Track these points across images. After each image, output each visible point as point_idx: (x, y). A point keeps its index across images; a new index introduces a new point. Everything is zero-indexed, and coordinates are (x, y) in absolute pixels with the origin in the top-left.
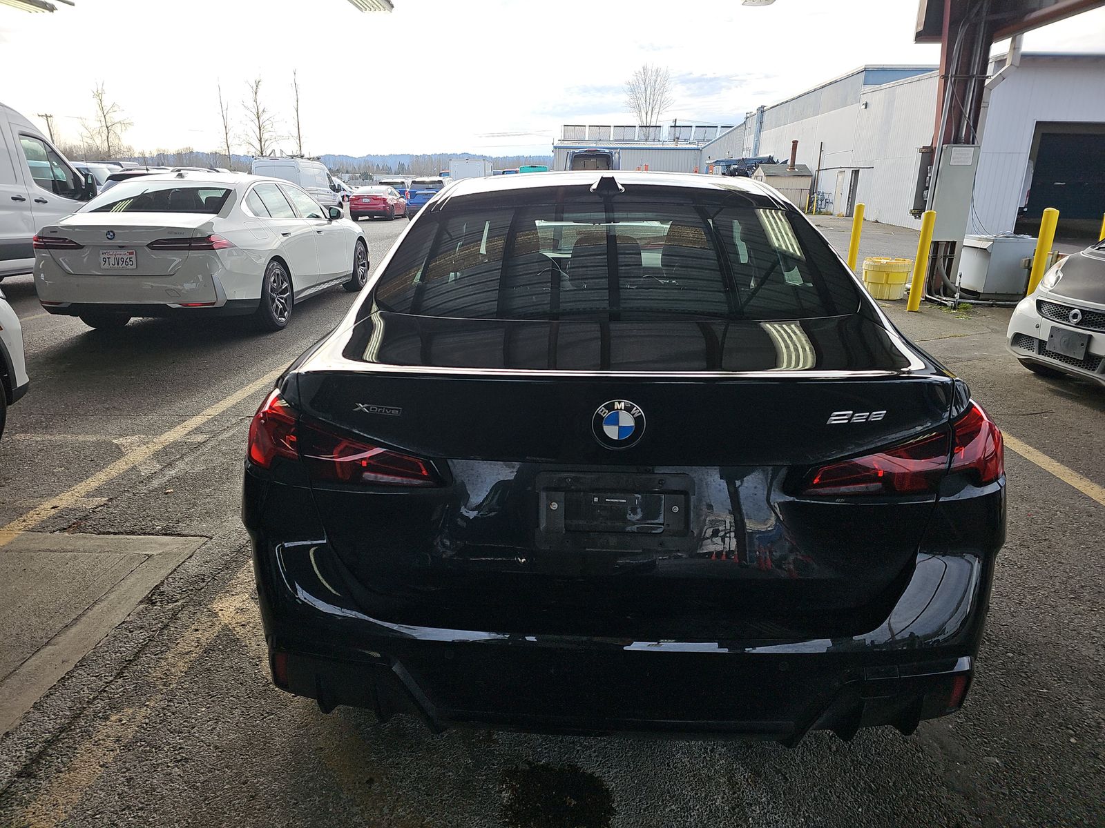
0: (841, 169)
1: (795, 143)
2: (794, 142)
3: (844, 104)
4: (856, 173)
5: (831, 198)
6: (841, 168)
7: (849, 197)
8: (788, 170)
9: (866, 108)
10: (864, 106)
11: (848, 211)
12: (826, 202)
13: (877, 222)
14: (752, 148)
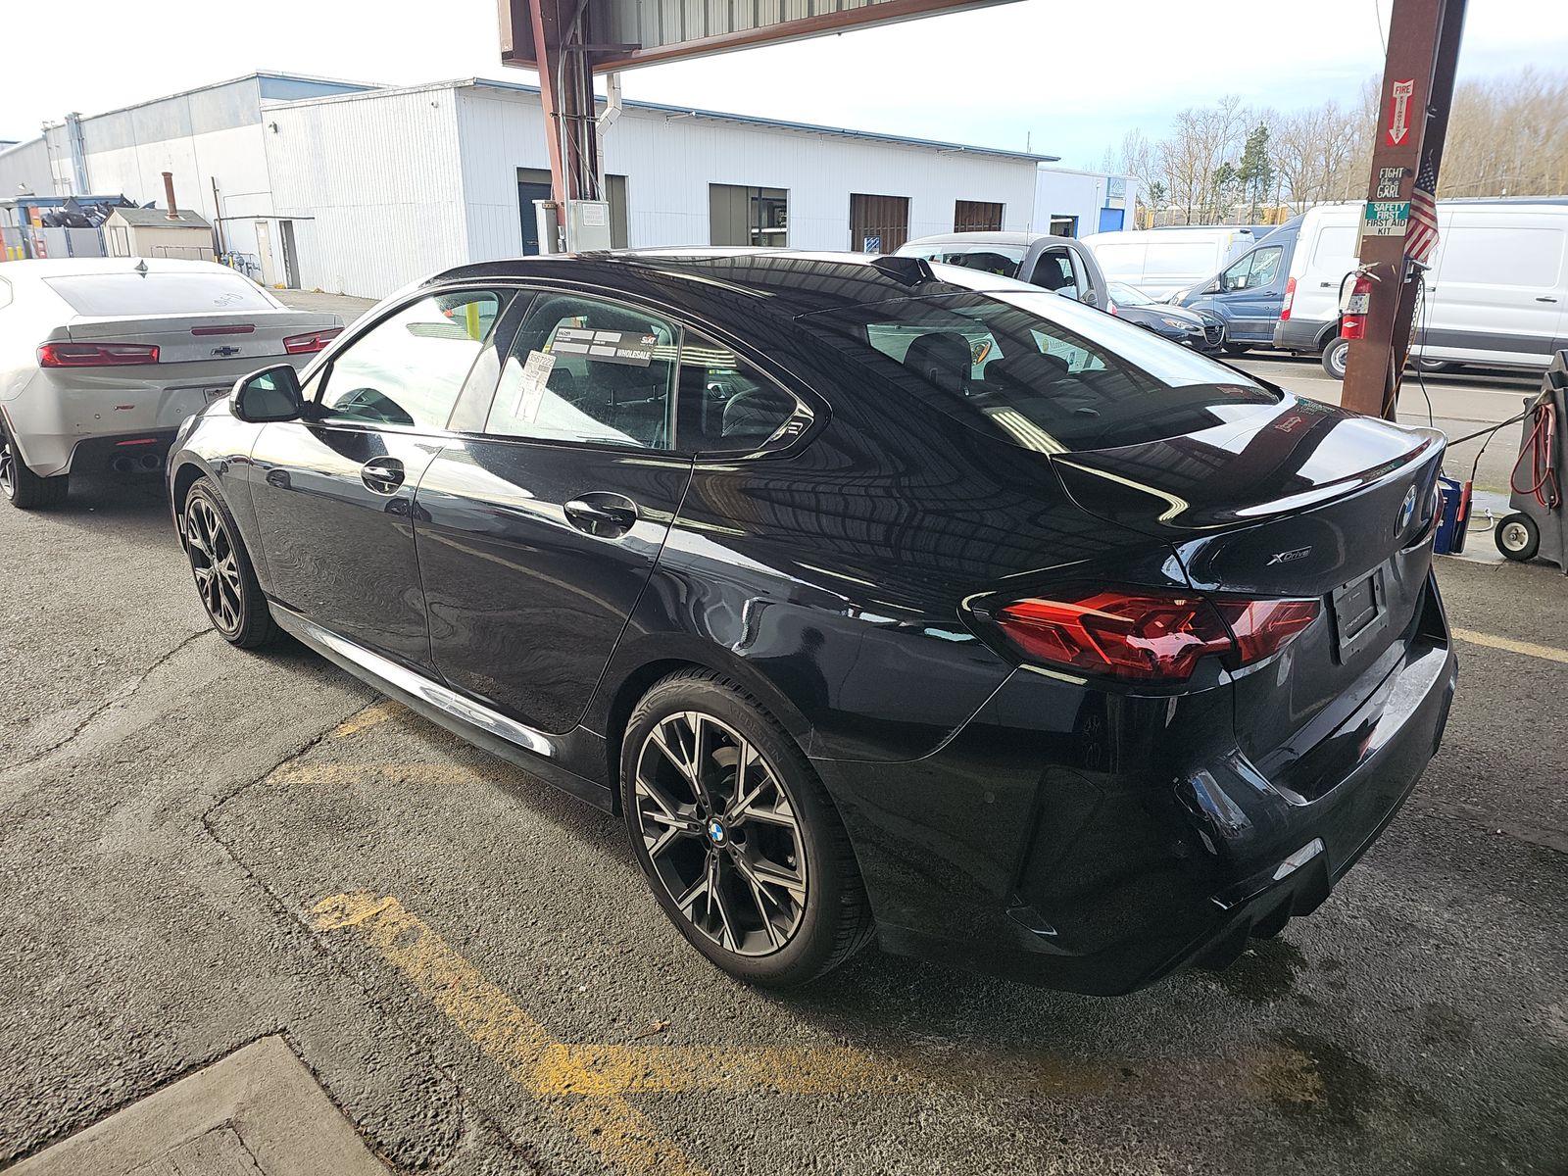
0: (260, 220)
1: (168, 177)
2: (165, 174)
3: (235, 122)
4: (287, 225)
5: (256, 261)
6: (258, 217)
7: (286, 261)
8: (168, 218)
9: (276, 131)
10: (272, 129)
11: (290, 280)
12: (248, 268)
13: (344, 295)
14: (73, 179)
